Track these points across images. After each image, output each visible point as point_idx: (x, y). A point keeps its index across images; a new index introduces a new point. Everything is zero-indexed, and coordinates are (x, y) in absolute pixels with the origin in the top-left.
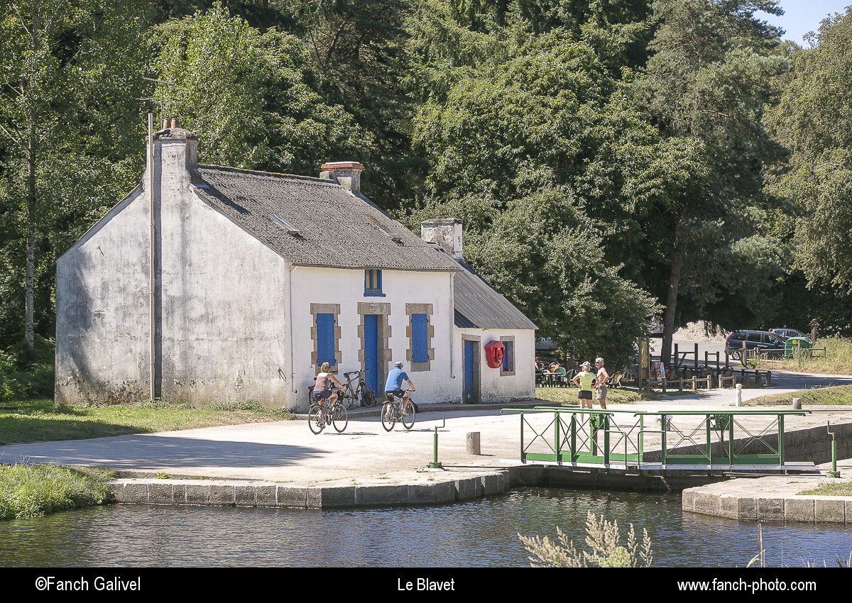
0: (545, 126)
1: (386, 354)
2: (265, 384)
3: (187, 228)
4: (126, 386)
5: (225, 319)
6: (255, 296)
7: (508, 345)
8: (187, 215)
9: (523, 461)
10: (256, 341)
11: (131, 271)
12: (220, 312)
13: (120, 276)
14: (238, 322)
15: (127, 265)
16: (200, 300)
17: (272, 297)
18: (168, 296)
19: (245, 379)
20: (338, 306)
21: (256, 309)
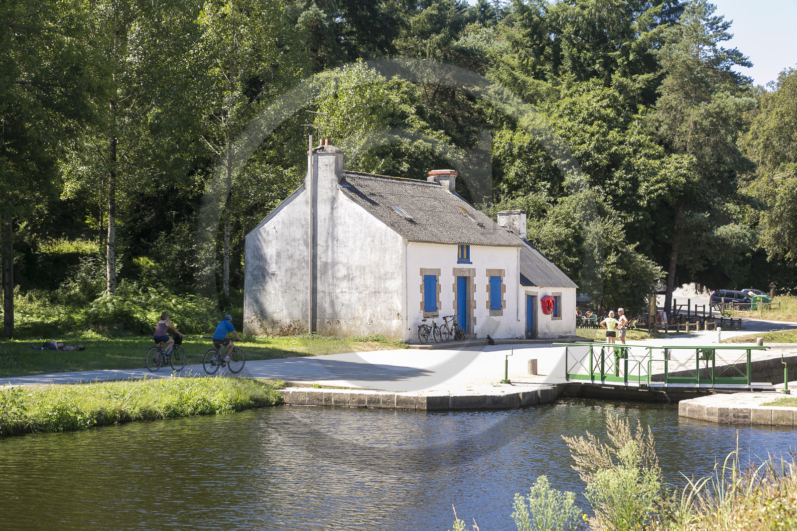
0: (585, 146)
1: (472, 303)
2: (388, 324)
3: (335, 215)
4: (292, 324)
5: (360, 278)
6: (382, 262)
7: (557, 299)
8: (335, 206)
9: (567, 380)
10: (382, 294)
11: (296, 244)
12: (358, 274)
13: (289, 247)
14: (370, 281)
15: (294, 240)
16: (344, 265)
17: (394, 263)
18: (322, 262)
19: (374, 320)
20: (439, 270)
21: (382, 271)
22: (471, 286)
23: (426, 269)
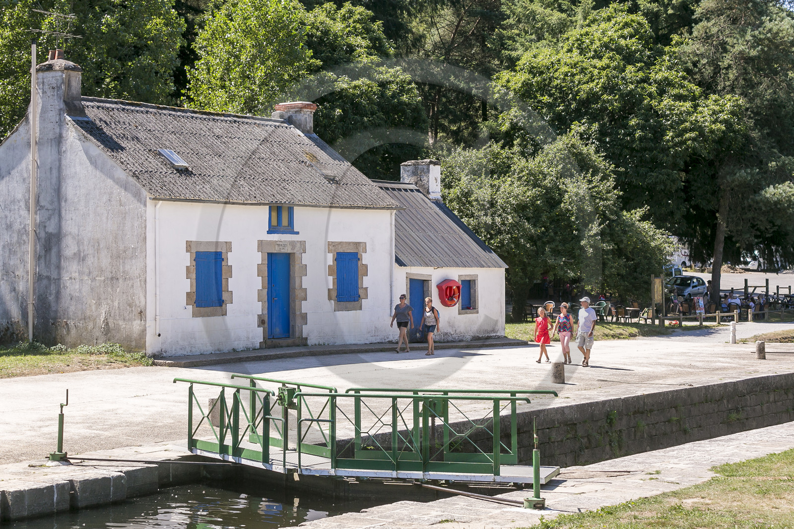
1: (299, 293)
2: (128, 327)
3: (63, 162)
4: (10, 326)
5: (94, 257)
8: (64, 149)
9: (190, 449)
10: (121, 281)
11: (16, 207)
12: (91, 251)
13: (7, 213)
14: (105, 261)
15: (13, 202)
16: (74, 238)
17: (136, 234)
18: (46, 233)
19: (111, 321)
20: (228, 245)
21: (122, 247)
22: (297, 267)
23: (198, 243)
